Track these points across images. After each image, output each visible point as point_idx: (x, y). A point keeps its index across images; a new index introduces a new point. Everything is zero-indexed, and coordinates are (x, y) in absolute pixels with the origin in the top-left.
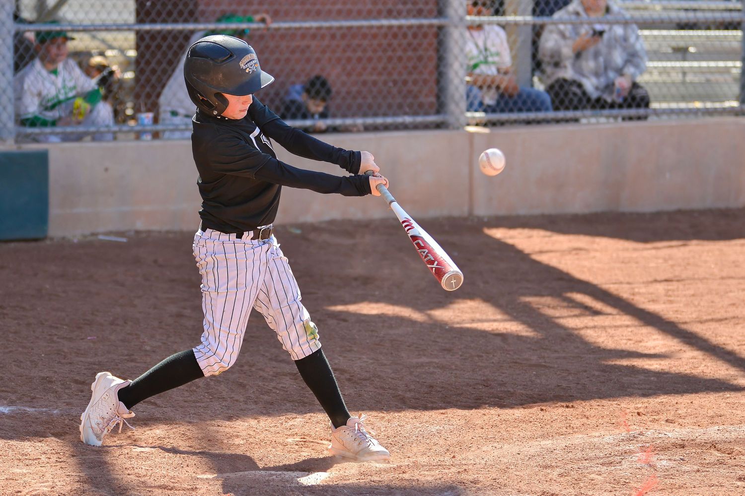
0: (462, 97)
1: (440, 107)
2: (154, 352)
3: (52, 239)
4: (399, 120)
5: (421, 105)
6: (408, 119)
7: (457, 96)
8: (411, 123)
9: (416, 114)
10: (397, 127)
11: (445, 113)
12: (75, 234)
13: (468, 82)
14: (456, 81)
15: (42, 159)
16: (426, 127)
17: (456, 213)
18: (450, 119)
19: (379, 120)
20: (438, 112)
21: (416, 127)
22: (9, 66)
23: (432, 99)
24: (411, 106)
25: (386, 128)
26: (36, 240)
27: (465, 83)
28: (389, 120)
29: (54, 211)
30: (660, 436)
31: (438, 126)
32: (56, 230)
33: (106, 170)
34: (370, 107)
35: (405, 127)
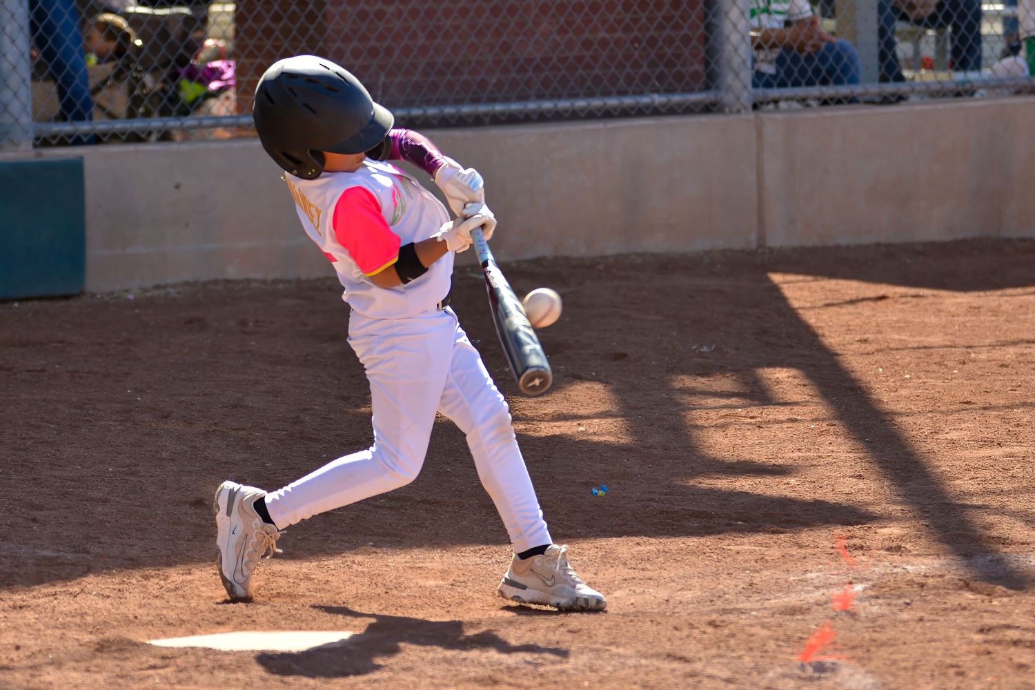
0: (744, 62)
1: (710, 79)
2: (173, 460)
3: (93, 295)
4: (645, 100)
5: (679, 77)
6: (658, 99)
7: (736, 61)
8: (664, 106)
9: (670, 91)
10: (640, 112)
11: (718, 88)
12: (133, 286)
13: (753, 39)
14: (735, 38)
15: (75, 170)
16: (688, 110)
17: (738, 244)
18: (728, 98)
19: (613, 102)
20: (707, 88)
21: (671, 111)
22: (22, 28)
23: (698, 67)
24: (661, 78)
25: (625, 113)
26: (67, 297)
27: (748, 40)
28: (628, 101)
29: (95, 251)
30: (895, 570)
31: (708, 108)
32: (98, 282)
33: (177, 187)
34: (597, 80)
35: (655, 111)
